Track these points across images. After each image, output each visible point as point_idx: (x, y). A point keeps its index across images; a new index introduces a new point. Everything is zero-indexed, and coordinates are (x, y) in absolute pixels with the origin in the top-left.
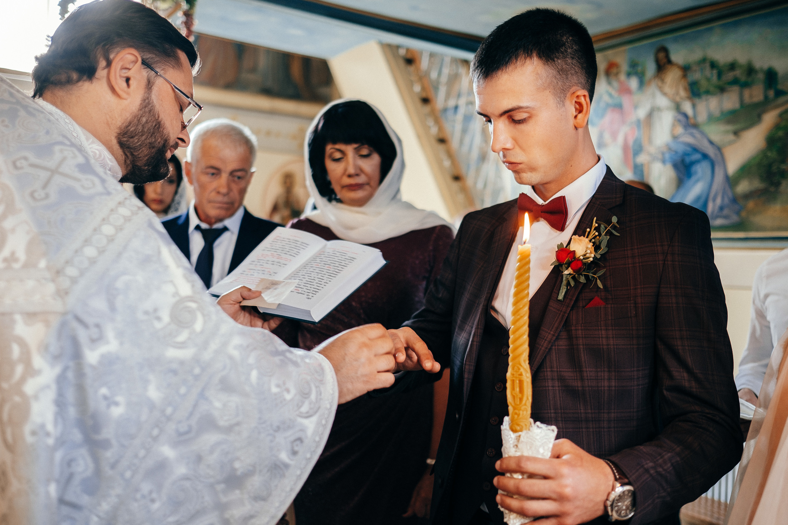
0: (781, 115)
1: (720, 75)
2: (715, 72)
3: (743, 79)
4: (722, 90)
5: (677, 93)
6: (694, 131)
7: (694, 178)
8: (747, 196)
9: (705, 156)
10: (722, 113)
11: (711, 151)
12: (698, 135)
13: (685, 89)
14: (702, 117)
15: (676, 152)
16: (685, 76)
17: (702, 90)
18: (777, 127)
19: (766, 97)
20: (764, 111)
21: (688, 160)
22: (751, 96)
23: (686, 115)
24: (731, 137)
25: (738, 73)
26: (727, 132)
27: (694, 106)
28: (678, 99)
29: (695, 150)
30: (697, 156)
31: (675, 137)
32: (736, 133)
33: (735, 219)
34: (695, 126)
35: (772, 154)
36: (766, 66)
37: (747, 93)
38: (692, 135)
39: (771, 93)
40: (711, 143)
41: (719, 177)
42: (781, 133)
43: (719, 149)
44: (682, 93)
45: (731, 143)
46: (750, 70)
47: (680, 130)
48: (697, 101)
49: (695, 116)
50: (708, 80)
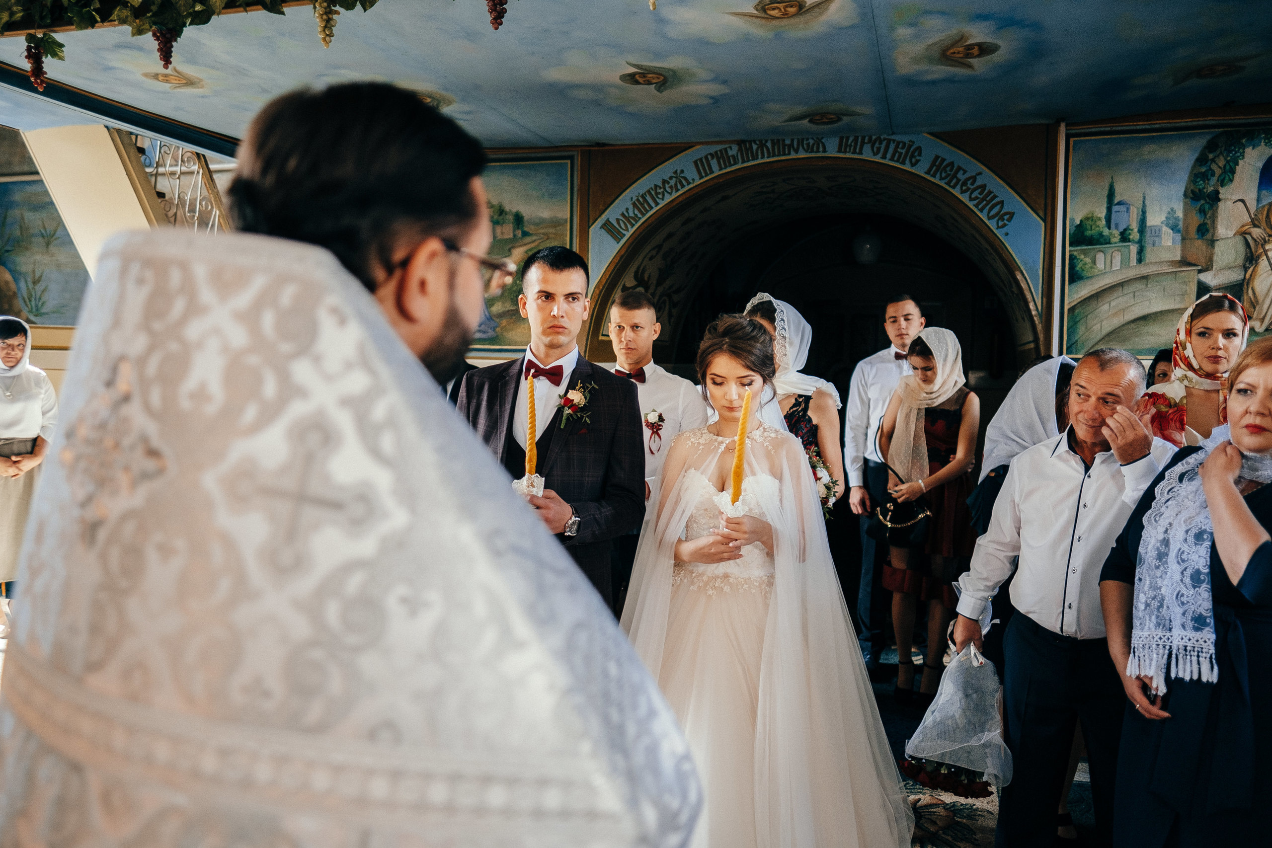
3: (495, 217)
8: (501, 315)
19: (515, 236)
20: (514, 247)
22: (502, 233)
33: (491, 333)
36: (514, 210)
37: (499, 229)
39: (519, 233)
46: (503, 211)
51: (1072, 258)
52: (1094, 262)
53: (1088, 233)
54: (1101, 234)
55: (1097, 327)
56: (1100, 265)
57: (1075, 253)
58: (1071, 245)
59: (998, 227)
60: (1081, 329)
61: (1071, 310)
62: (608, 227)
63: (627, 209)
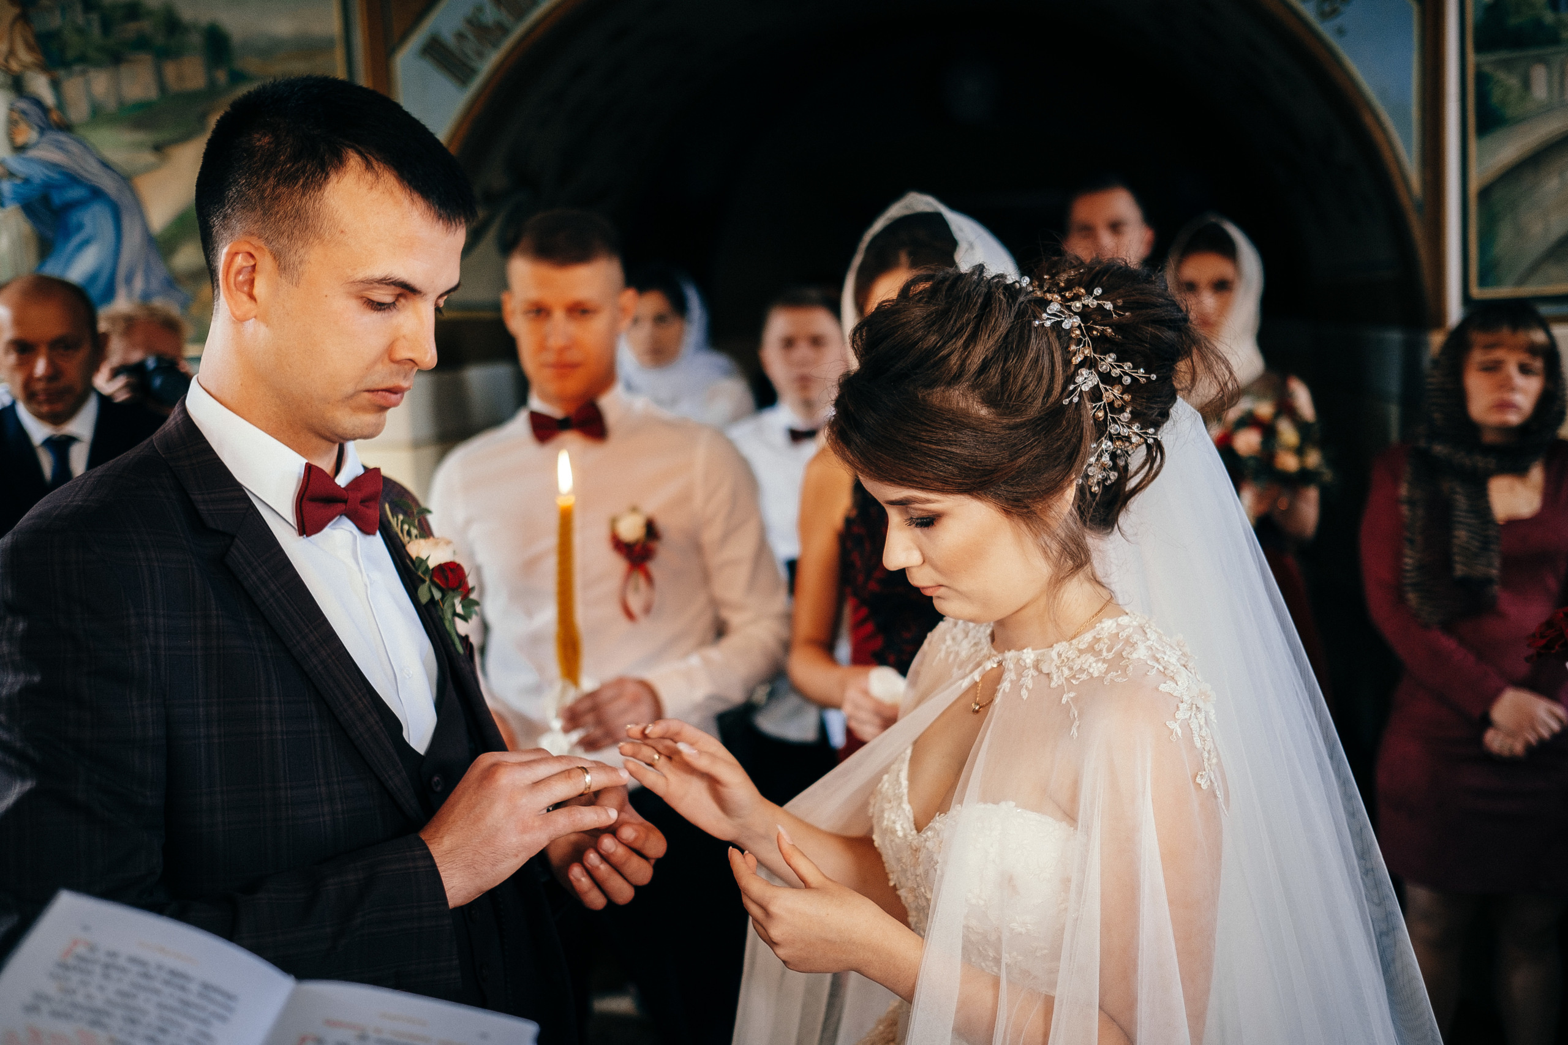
1: (106, 26)
2: (95, 17)
3: (160, 40)
4: (115, 58)
5: (12, 53)
6: (62, 137)
9: (97, 194)
10: (121, 104)
12: (74, 148)
13: (30, 48)
14: (78, 112)
15: (27, 181)
16: (24, 18)
17: (71, 54)
19: (209, 83)
20: (211, 110)
21: (57, 199)
22: (181, 77)
23: (38, 103)
25: (146, 25)
26: (138, 146)
27: (56, 85)
28: (15, 66)
30: (75, 193)
31: (19, 149)
32: (158, 148)
34: (66, 127)
36: (203, 20)
37: (170, 70)
38: (60, 147)
39: (221, 76)
40: (105, 165)
41: (133, 239)
43: (126, 180)
44: (25, 56)
45: (149, 169)
46: (172, 24)
47: (27, 134)
48: (61, 73)
49: (61, 105)
50: (80, 31)
51: (1482, 79)
52: (1526, 84)
53: (1513, 21)
54: (1538, 24)
55: (1536, 228)
56: (1540, 90)
57: (1487, 69)
58: (1479, 48)
59: (1324, 16)
60: (1505, 235)
61: (1485, 193)
62: (435, 50)
63: (480, 9)
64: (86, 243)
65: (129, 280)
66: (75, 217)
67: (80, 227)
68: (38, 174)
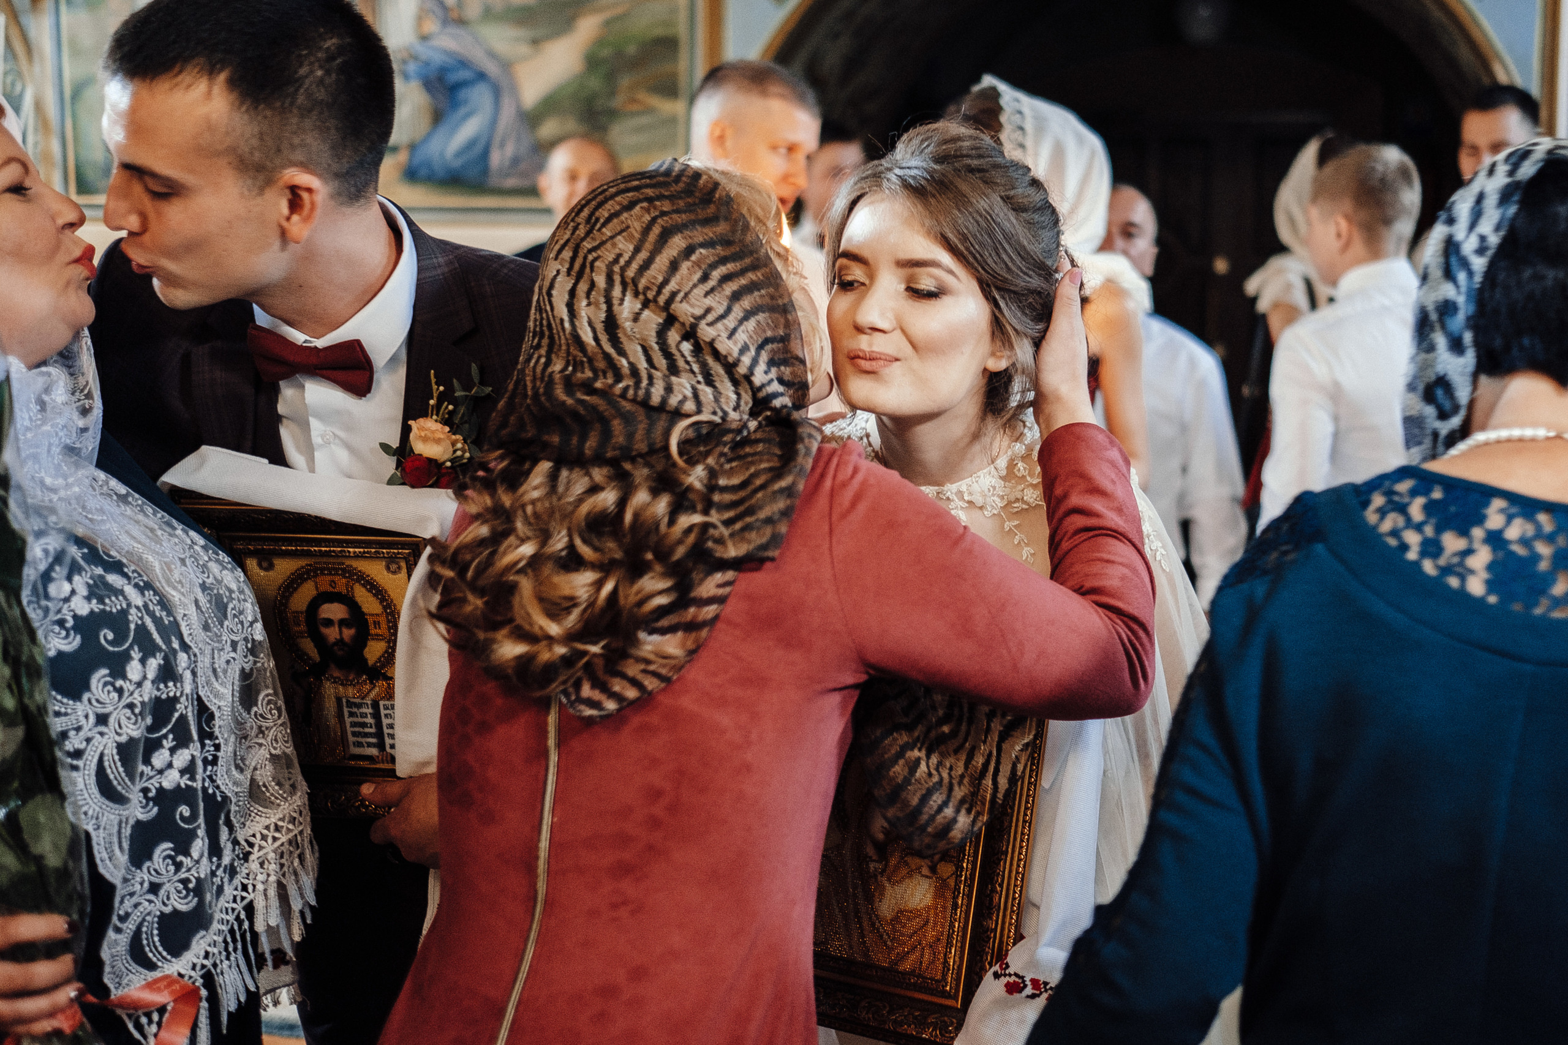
0: (608, 23)
6: (459, 30)
7: (462, 111)
9: (481, 76)
11: (491, 68)
12: (467, 39)
14: (474, 10)
15: (427, 64)
18: (600, 42)
21: (450, 78)
23: (441, 3)
24: (524, 49)
26: (519, 40)
29: (463, 63)
30: (463, 75)
31: (424, 38)
32: (535, 42)
34: (461, 22)
35: (595, 83)
38: (456, 37)
42: (606, 52)
43: (507, 66)
45: (526, 58)
47: (431, 26)
49: (460, 5)
64: (468, 115)
65: (502, 145)
66: (463, 94)
67: (466, 102)
68: (438, 59)
